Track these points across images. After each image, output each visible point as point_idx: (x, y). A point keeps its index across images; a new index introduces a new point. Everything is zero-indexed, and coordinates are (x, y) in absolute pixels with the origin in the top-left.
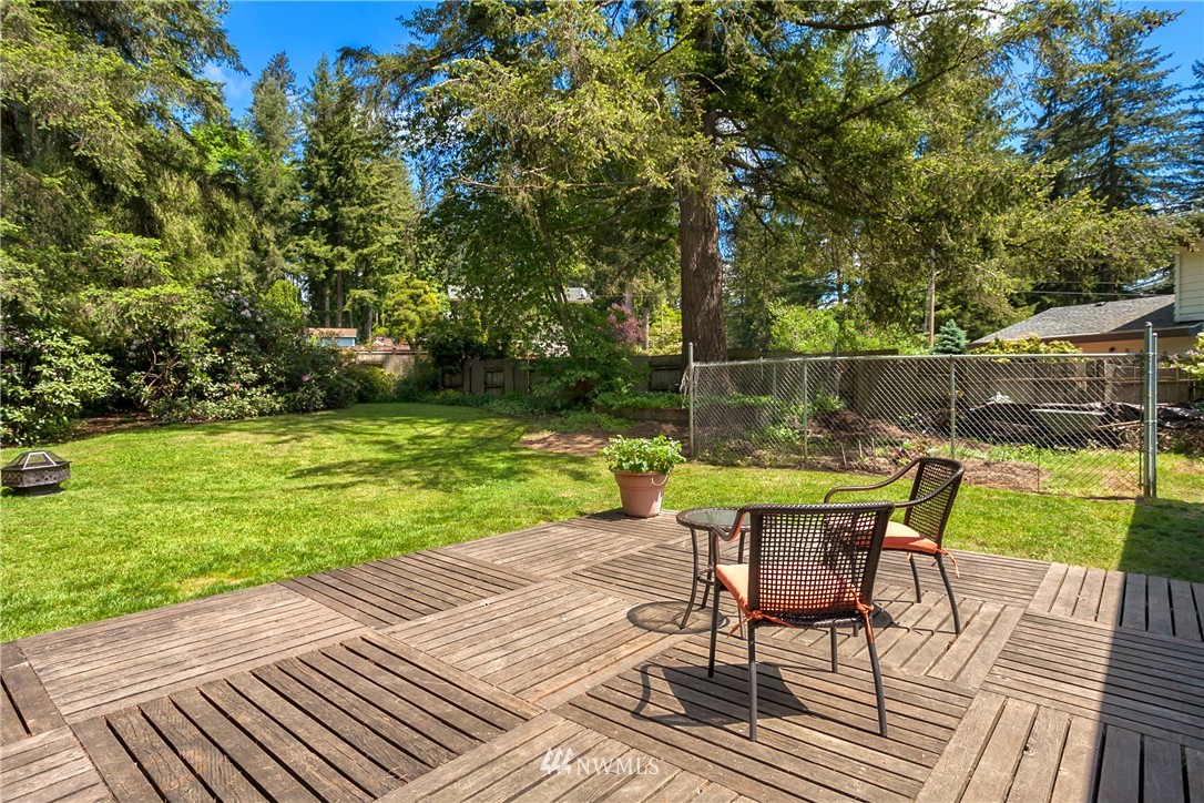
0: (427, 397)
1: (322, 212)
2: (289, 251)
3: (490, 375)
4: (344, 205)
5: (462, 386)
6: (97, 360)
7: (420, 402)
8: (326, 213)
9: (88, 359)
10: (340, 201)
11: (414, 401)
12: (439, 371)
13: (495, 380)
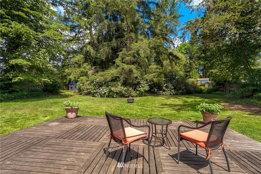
0: (213, 93)
1: (203, 55)
2: (196, 64)
3: (231, 88)
4: (208, 53)
5: (224, 91)
6: (147, 85)
7: (211, 94)
8: (204, 55)
9: (146, 85)
10: (207, 52)
11: (210, 93)
12: (218, 87)
13: (232, 89)
